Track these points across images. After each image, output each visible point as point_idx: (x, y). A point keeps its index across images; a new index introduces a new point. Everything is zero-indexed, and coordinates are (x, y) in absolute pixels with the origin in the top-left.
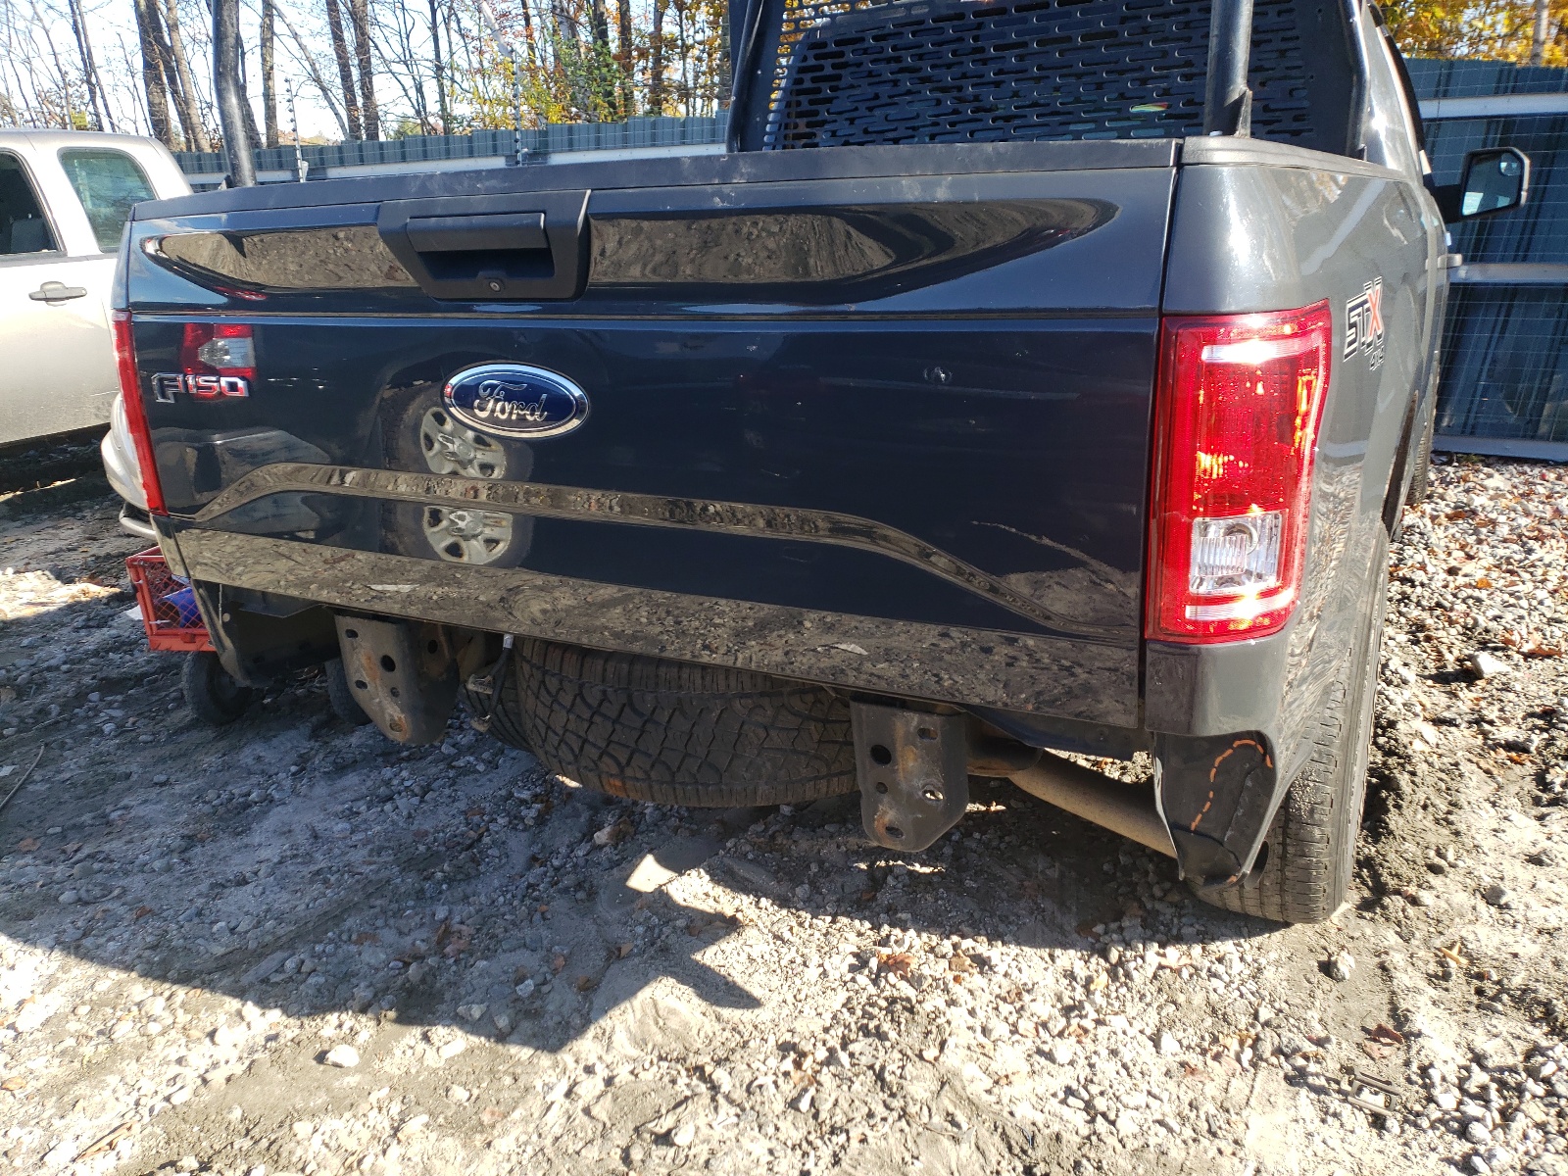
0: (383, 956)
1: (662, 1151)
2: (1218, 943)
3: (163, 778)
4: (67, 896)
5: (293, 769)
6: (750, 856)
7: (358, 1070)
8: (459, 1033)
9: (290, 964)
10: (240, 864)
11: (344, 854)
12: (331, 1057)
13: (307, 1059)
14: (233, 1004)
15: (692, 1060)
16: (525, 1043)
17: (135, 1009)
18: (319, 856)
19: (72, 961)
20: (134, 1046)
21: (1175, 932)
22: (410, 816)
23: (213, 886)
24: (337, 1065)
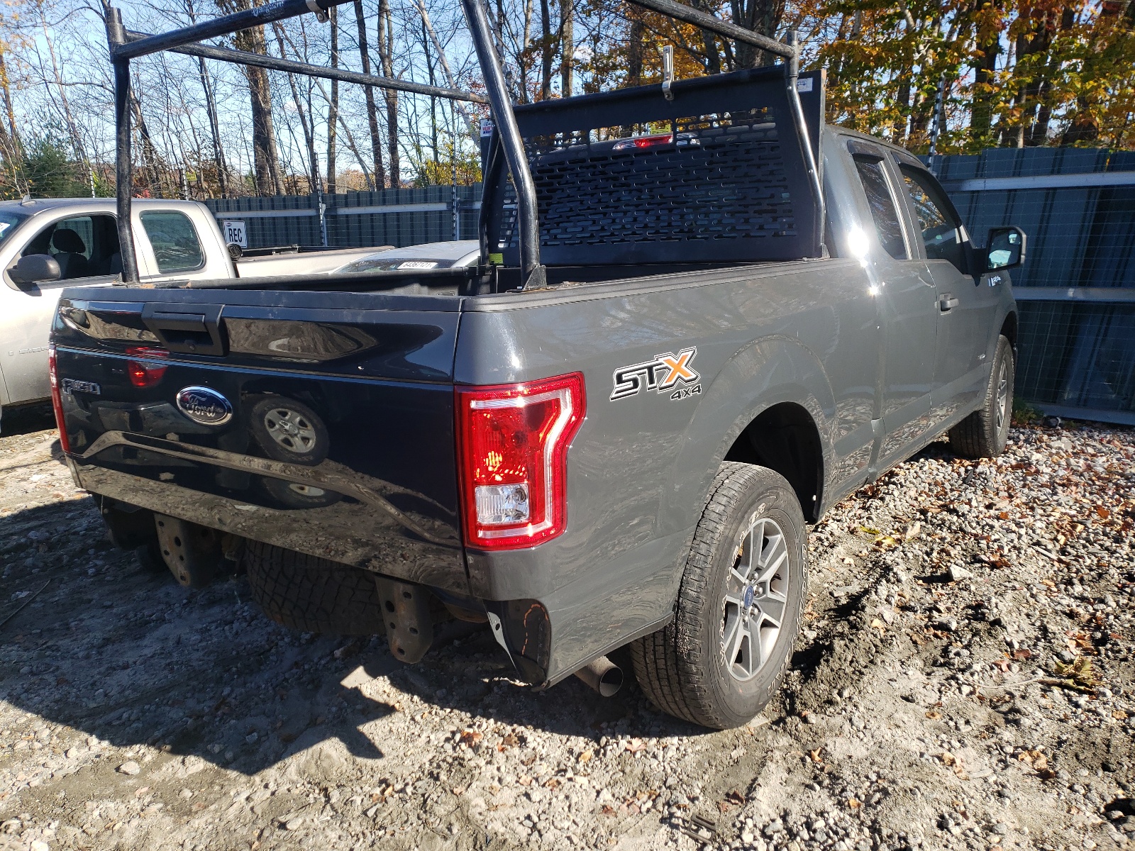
0: (181, 714)
1: (278, 832)
2: (669, 738)
3: (109, 603)
4: (25, 669)
5: (185, 601)
6: (422, 670)
7: (137, 777)
8: (202, 760)
9: (125, 715)
10: (130, 657)
11: (189, 654)
12: (123, 768)
13: (110, 769)
14: (84, 736)
15: (324, 785)
16: (235, 769)
17: (32, 735)
18: (175, 654)
19: (11, 707)
20: (24, 755)
21: (647, 729)
22: (237, 633)
23: (108, 669)
24: (126, 773)
